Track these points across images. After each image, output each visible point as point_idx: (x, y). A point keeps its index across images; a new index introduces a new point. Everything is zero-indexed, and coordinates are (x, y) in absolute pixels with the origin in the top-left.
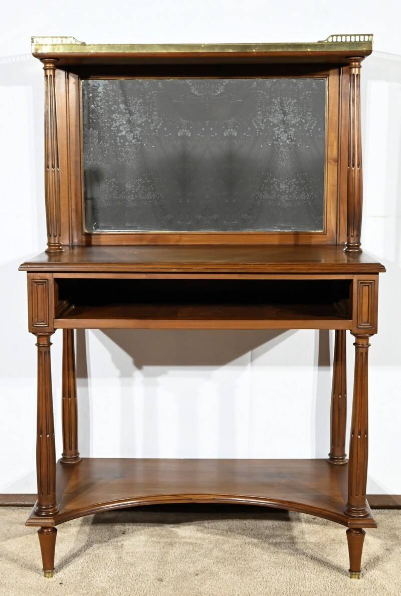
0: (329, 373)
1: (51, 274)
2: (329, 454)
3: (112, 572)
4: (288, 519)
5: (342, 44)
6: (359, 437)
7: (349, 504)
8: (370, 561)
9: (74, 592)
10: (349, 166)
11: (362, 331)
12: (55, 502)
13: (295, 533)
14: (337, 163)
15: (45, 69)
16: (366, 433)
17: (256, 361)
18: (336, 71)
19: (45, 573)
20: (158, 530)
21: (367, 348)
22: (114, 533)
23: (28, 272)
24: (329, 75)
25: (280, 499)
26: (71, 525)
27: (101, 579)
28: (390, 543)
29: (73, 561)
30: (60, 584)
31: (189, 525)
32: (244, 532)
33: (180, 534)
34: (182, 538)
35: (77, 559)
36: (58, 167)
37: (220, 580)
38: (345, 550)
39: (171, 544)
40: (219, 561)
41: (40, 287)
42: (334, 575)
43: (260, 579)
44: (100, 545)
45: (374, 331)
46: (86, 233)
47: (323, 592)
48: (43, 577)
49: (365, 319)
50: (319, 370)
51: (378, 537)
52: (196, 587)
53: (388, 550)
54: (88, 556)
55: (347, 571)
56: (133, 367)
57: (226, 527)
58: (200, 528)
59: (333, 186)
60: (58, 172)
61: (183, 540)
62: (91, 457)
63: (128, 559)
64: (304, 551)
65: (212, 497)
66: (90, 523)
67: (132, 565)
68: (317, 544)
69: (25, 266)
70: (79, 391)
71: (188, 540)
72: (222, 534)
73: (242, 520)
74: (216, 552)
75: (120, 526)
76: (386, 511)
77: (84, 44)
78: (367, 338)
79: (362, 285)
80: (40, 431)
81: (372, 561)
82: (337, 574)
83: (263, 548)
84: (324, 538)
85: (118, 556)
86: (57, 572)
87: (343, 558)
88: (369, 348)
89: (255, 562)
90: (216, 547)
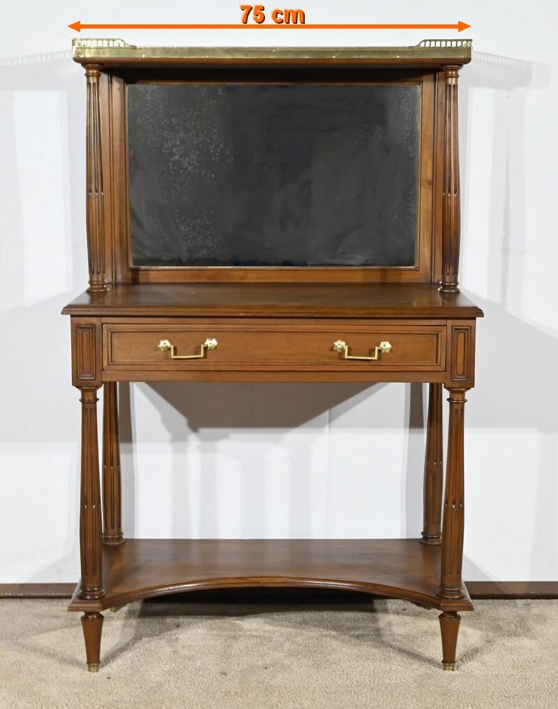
0: (422, 437)
1: (99, 319)
2: (422, 533)
3: (168, 666)
4: (373, 610)
5: (436, 50)
6: (454, 506)
7: (442, 585)
8: (467, 652)
9: (125, 687)
10: (444, 192)
11: (457, 385)
12: (102, 584)
13: (381, 624)
14: (431, 187)
15: (88, 76)
16: (462, 501)
17: (335, 422)
18: (431, 76)
19: (89, 667)
20: (218, 622)
21: (463, 403)
22: (167, 626)
23: (72, 316)
24: (422, 82)
25: (362, 581)
26: (114, 618)
27: (155, 673)
28: (491, 634)
29: (121, 655)
30: (108, 678)
31: (255, 617)
32: (320, 624)
33: (244, 626)
34: (247, 631)
35: (125, 653)
36: (102, 191)
37: (293, 674)
38: (438, 642)
39: (235, 638)
40: (291, 654)
41: (86, 334)
42: (425, 669)
43: (339, 672)
44: (151, 639)
45: (470, 384)
46: (132, 268)
47: (412, 684)
48: (87, 672)
49: (460, 370)
50: (410, 433)
51: (478, 628)
52: (266, 680)
53: (489, 641)
54: (138, 650)
55: (441, 663)
56: (187, 429)
57: (299, 619)
58: (268, 620)
59: (427, 212)
60: (102, 197)
61: (248, 633)
62: (136, 537)
63: (186, 652)
64: (391, 643)
65: (283, 580)
66: (136, 616)
67: (190, 659)
68: (407, 637)
69: (68, 309)
70: (123, 458)
71: (255, 634)
72: (295, 627)
73: (318, 612)
74: (287, 645)
75: (172, 619)
76: (490, 601)
77: (134, 48)
78: (463, 393)
79: (456, 331)
80: (84, 501)
81: (470, 652)
82: (428, 666)
83: (343, 641)
84: (414, 630)
85: (173, 650)
86: (103, 667)
87: (435, 650)
88: (466, 403)
89: (333, 655)
90: (288, 640)
